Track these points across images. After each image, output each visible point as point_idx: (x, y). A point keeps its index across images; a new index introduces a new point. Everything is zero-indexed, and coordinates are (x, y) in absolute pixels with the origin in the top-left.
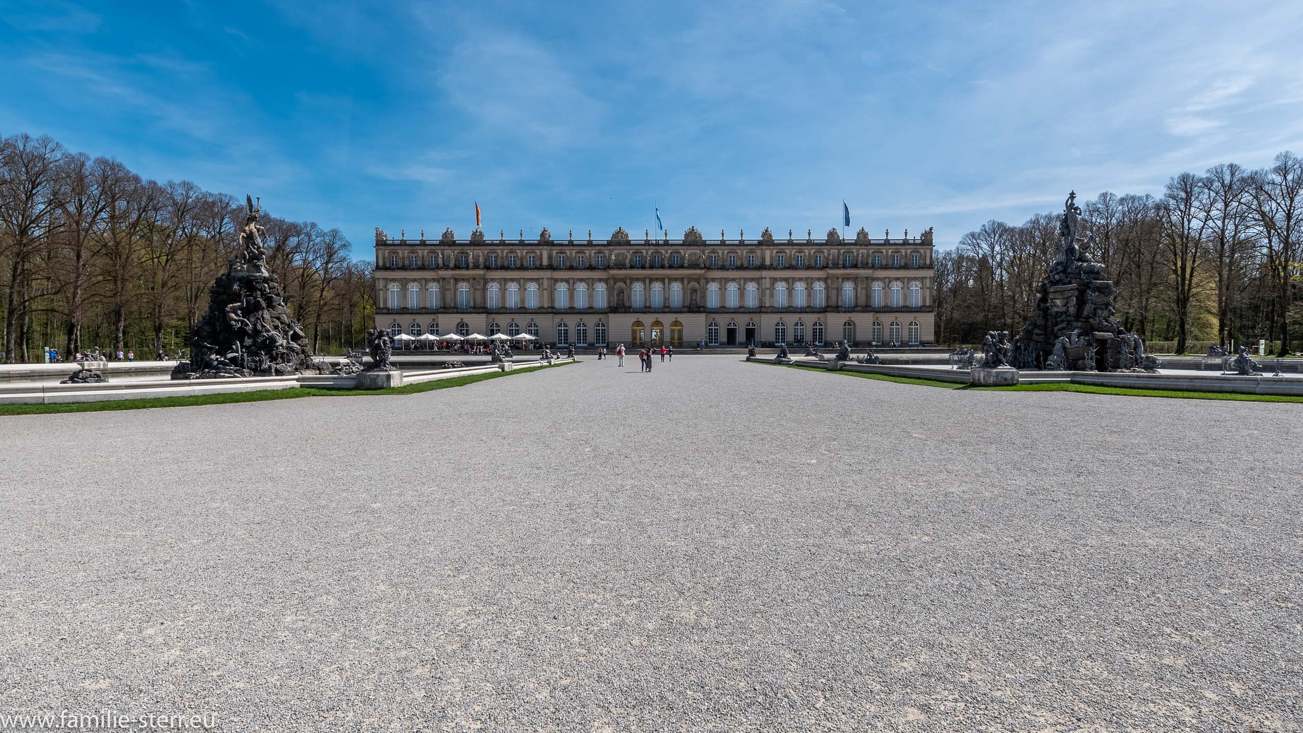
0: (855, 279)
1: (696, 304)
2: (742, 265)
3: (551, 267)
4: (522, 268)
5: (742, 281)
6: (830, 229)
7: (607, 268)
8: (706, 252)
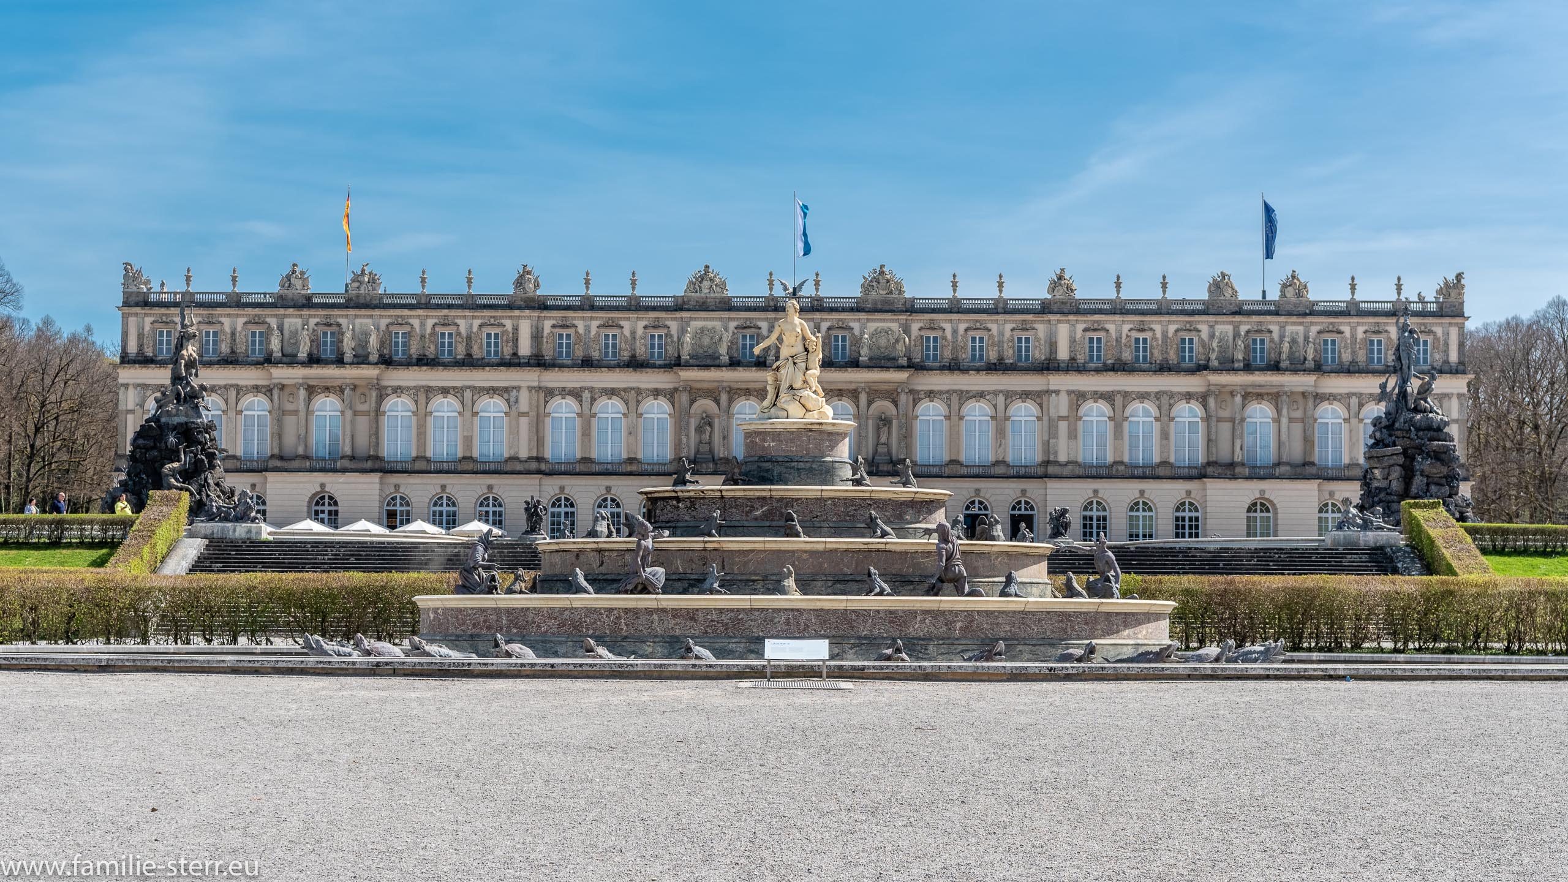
0: (1275, 397)
1: (889, 453)
2: (1001, 359)
3: (538, 362)
4: (469, 362)
5: (1001, 399)
6: (1215, 272)
7: (676, 363)
8: (915, 327)
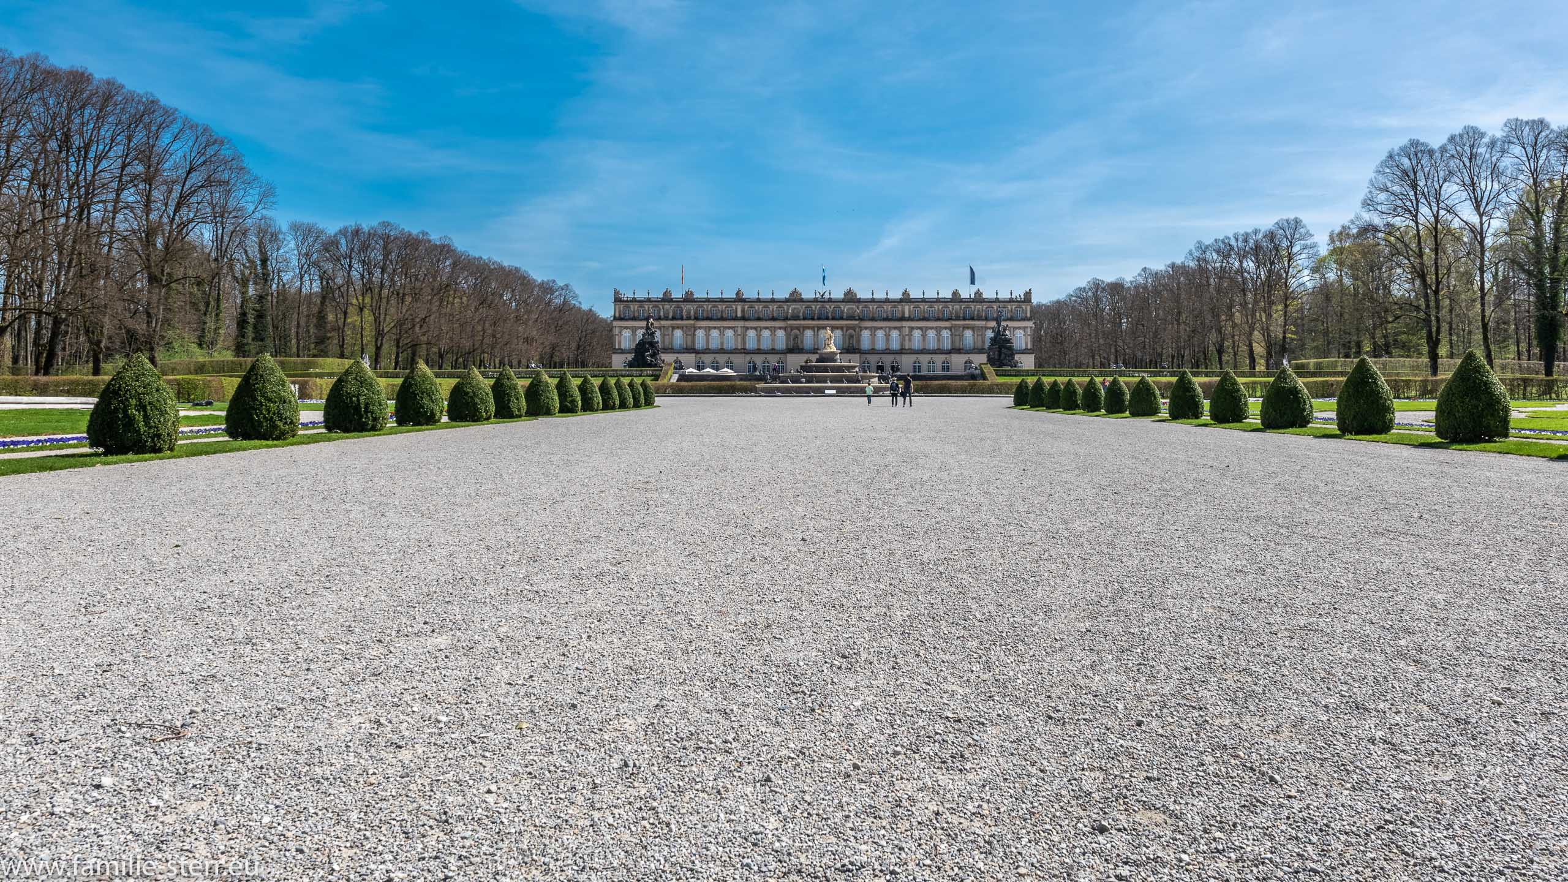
0: (973, 328)
1: (853, 346)
2: (887, 317)
3: (743, 318)
4: (722, 319)
5: (887, 329)
6: (955, 289)
7: (786, 319)
8: (860, 307)
